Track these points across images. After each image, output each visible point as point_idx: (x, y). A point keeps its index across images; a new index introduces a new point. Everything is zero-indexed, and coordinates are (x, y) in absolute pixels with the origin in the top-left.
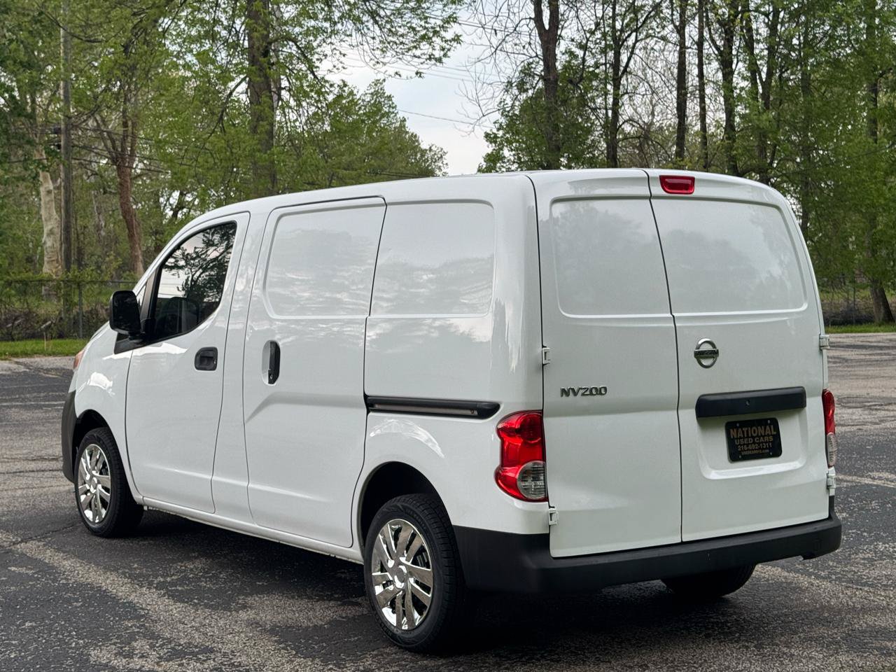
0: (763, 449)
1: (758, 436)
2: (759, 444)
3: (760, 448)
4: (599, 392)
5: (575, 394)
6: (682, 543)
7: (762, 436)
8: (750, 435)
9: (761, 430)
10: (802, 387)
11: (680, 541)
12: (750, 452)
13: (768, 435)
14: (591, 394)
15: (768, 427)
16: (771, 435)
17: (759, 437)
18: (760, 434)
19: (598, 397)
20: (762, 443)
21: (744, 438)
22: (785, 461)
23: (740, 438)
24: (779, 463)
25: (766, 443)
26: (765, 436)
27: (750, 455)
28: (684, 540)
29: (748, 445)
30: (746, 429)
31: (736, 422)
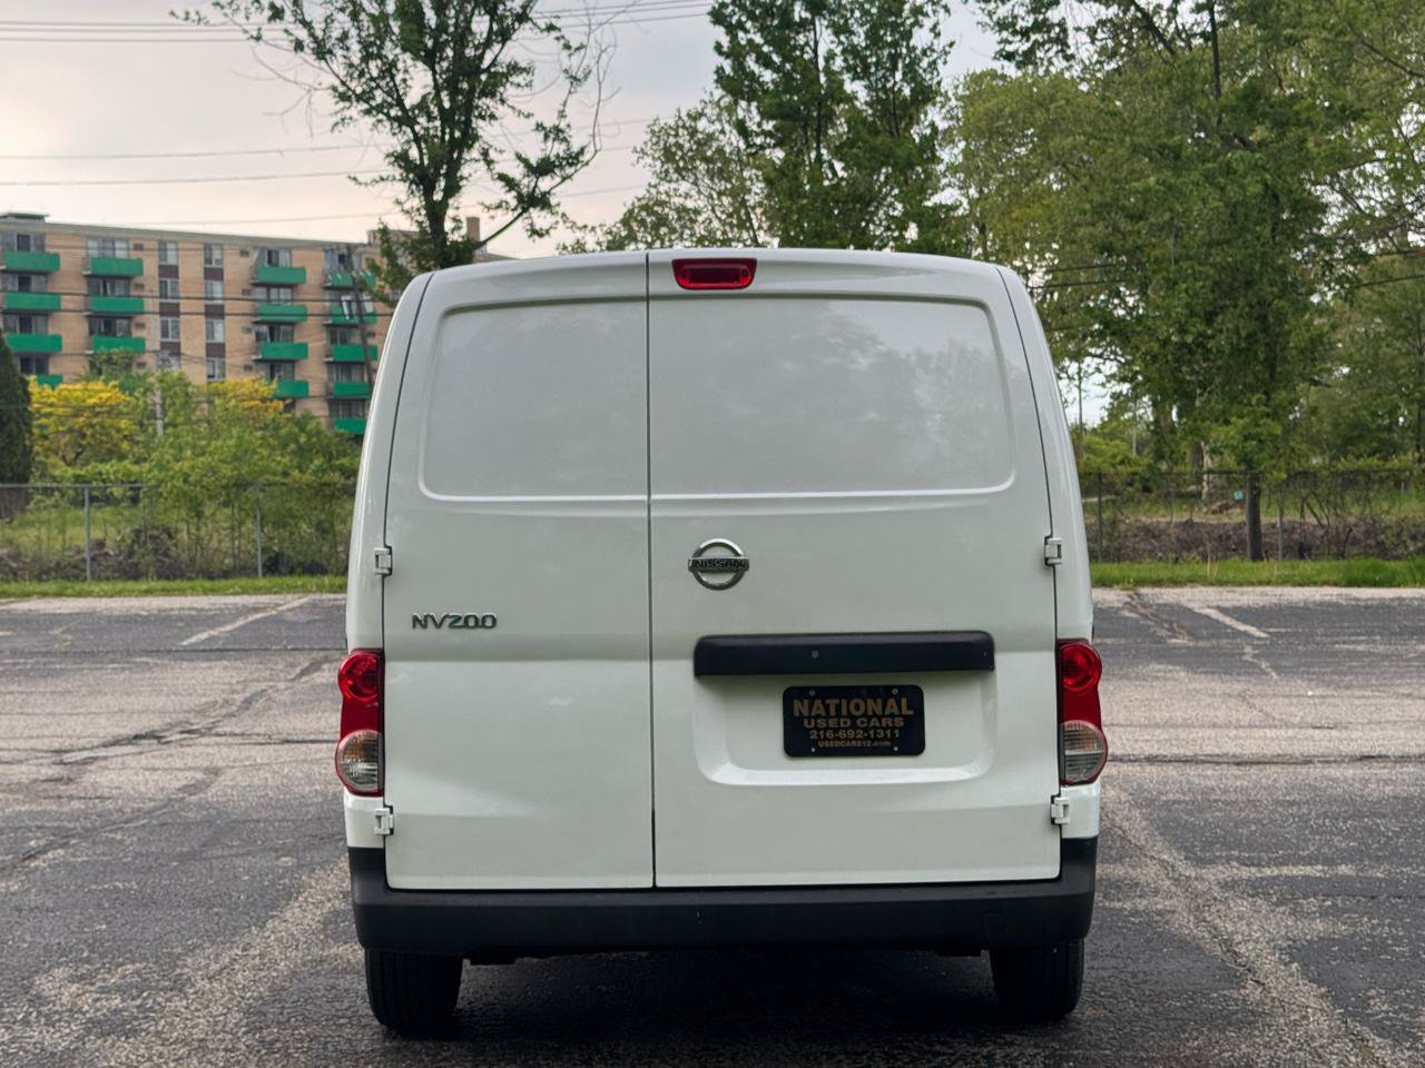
0: (875, 739)
1: (865, 715)
2: (866, 730)
3: (868, 738)
4: (480, 623)
5: (438, 626)
6: (655, 889)
7: (875, 715)
8: (844, 712)
9: (874, 706)
10: (984, 633)
11: (650, 885)
12: (838, 744)
13: (892, 716)
14: (466, 625)
15: (892, 702)
16: (900, 715)
17: (869, 718)
18: (870, 713)
19: (480, 632)
20: (875, 728)
21: (828, 717)
22: (933, 766)
23: (818, 716)
24: (916, 767)
25: (885, 729)
26: (883, 716)
27: (840, 748)
28: (660, 884)
29: (836, 730)
30: (837, 701)
31: (809, 688)
